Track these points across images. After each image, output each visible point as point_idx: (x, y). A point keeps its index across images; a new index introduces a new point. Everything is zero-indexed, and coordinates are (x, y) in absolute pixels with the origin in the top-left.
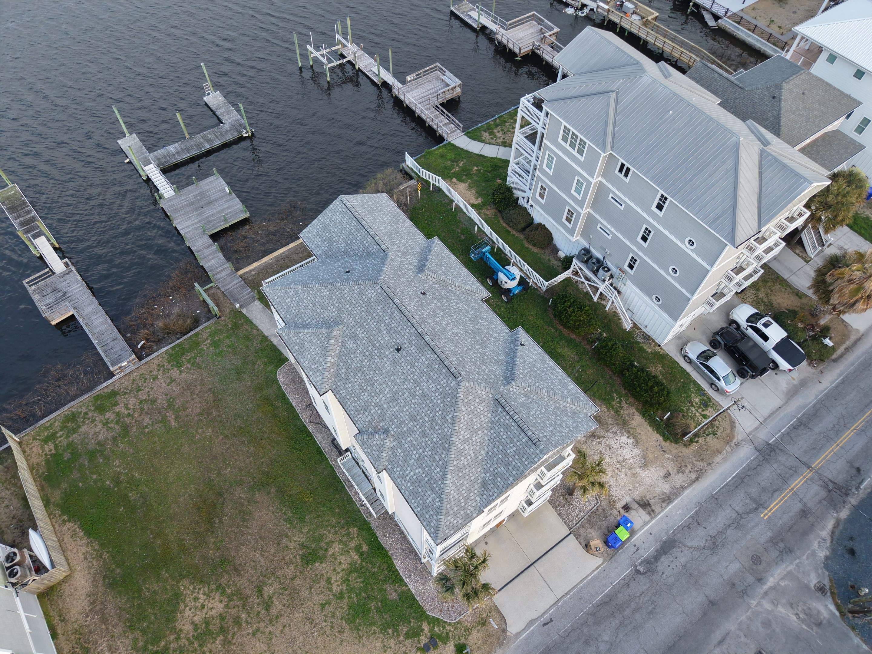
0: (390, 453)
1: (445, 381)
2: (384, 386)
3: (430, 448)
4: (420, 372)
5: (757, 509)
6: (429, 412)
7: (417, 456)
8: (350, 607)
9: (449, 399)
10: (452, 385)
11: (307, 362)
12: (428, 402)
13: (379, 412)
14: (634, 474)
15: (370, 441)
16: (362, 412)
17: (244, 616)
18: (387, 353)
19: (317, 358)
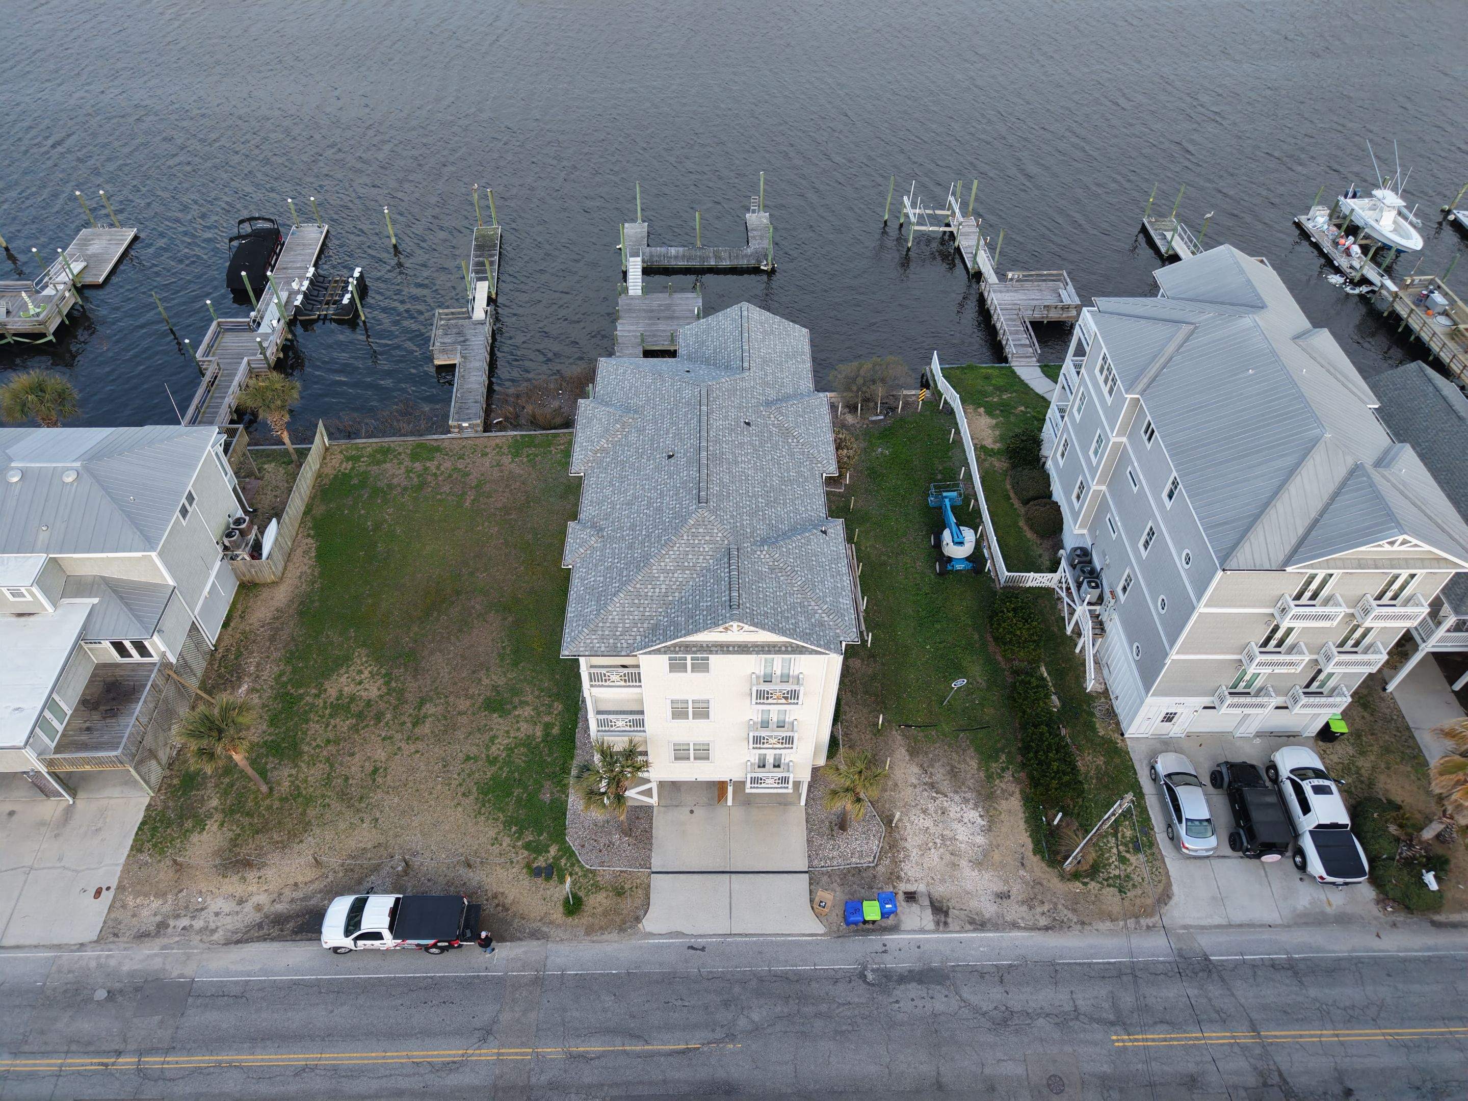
0: (589, 552)
1: (687, 502)
2: (632, 487)
5: (1112, 1024)
8: (493, 778)
9: (677, 521)
10: (691, 508)
11: (584, 438)
13: (609, 510)
14: (954, 865)
15: (579, 533)
16: (594, 504)
17: (389, 716)
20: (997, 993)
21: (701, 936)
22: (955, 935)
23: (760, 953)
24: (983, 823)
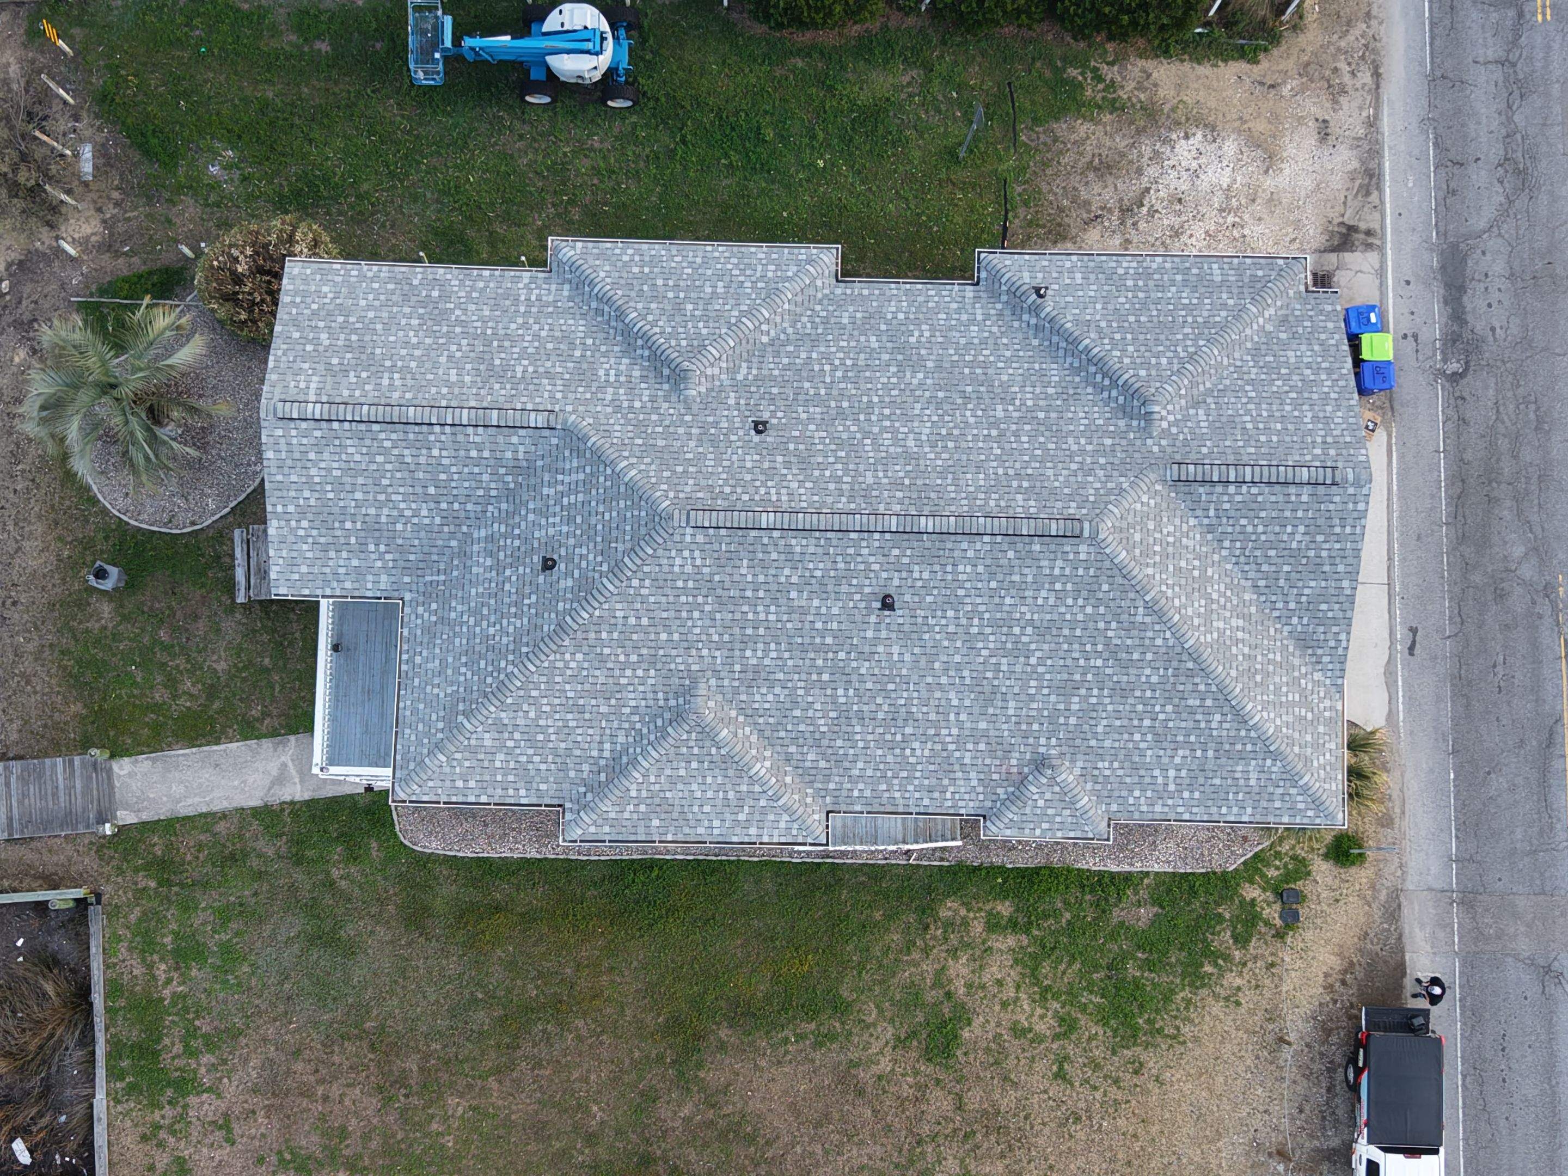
0: (1089, 786)
1: (1059, 563)
2: (938, 694)
3: (1162, 701)
4: (986, 600)
5: (1520, 16)
6: (1088, 647)
7: (1149, 737)
9: (1105, 587)
10: (1083, 556)
11: (716, 823)
12: (1066, 632)
13: (982, 747)
15: (1028, 810)
16: (946, 782)
18: (870, 634)
19: (731, 795)
20: (1480, 176)
21: (1392, 633)
22: (1388, 221)
23: (1419, 538)
24: (1199, 136)
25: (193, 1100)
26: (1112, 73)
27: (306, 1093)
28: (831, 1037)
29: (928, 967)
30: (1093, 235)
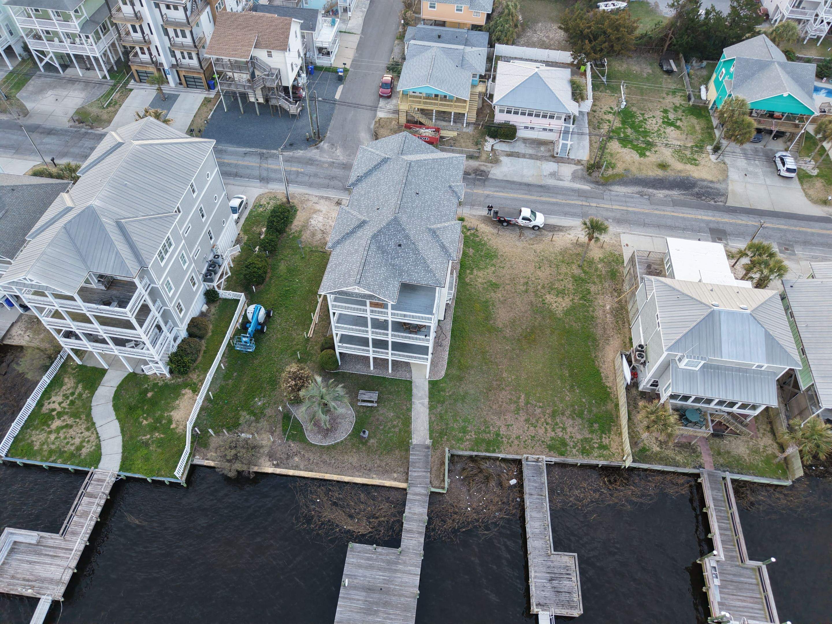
1: (414, 168)
2: (435, 195)
3: (441, 167)
4: (419, 180)
5: (301, 173)
6: (430, 171)
7: (447, 171)
8: (492, 260)
12: (427, 173)
13: (446, 194)
14: (328, 212)
18: (423, 199)
22: (337, 197)
24: (311, 220)
25: (501, 433)
26: (293, 231)
27: (501, 406)
28: (493, 304)
29: (479, 285)
30: (327, 239)
